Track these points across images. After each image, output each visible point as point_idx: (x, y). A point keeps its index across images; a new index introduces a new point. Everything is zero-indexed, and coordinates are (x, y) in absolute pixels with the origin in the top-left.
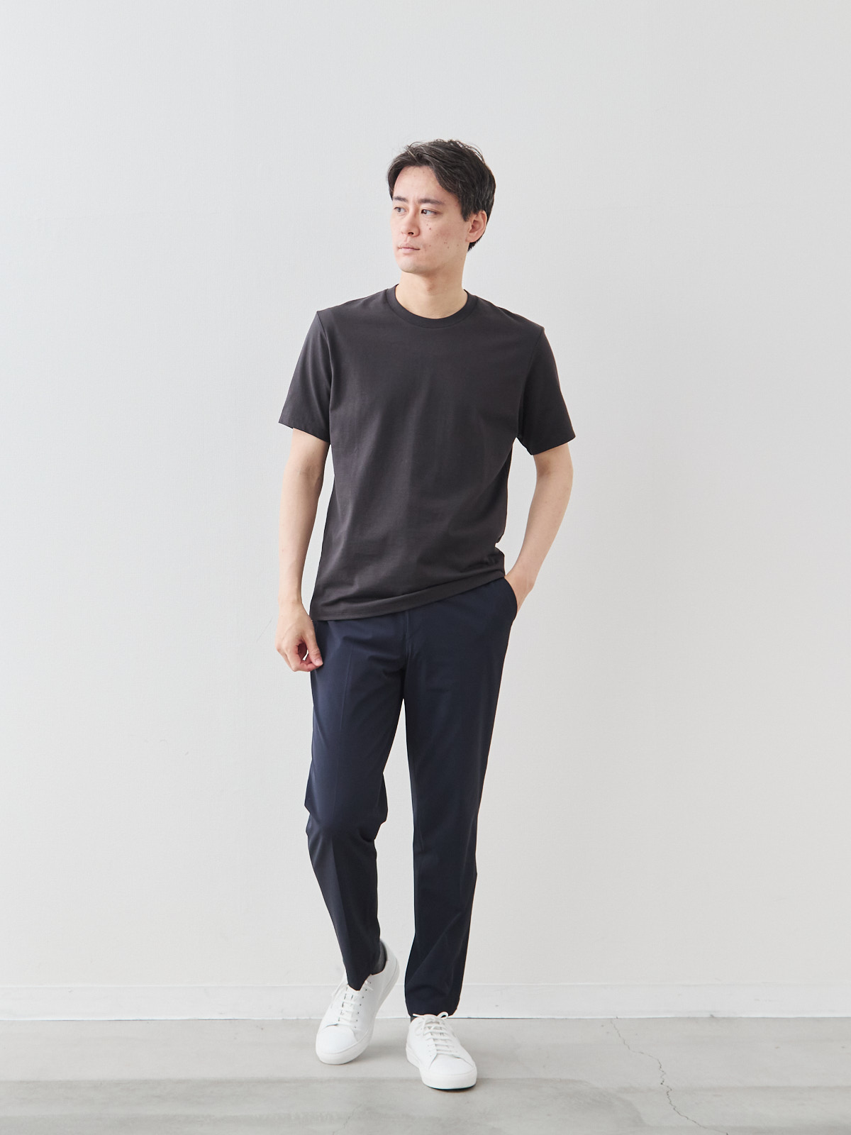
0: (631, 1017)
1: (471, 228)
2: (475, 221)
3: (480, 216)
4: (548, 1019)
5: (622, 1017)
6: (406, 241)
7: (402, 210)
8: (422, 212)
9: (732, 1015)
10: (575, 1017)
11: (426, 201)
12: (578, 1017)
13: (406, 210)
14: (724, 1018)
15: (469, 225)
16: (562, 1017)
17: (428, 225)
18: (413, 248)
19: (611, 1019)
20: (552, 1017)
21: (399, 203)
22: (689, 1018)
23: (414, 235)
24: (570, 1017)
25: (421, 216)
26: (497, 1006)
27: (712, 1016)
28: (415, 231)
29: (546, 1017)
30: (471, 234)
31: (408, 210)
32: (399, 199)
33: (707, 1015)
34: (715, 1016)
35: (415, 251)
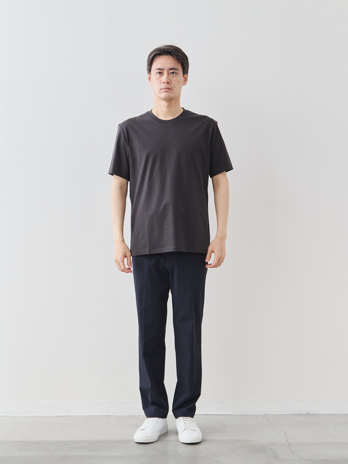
0: (274, 414)
1: (184, 80)
4: (239, 415)
5: (270, 414)
6: (166, 85)
8: (171, 74)
9: (315, 413)
10: (250, 414)
11: (172, 69)
12: (251, 414)
13: (163, 73)
14: (312, 414)
16: (245, 414)
17: (174, 79)
18: (168, 89)
19: (265, 415)
20: (240, 414)
21: (159, 71)
22: (298, 414)
26: (217, 409)
27: (307, 413)
29: (238, 414)
30: (184, 82)
31: (165, 73)
32: (160, 69)
33: (305, 413)
34: (309, 413)
35: (170, 90)
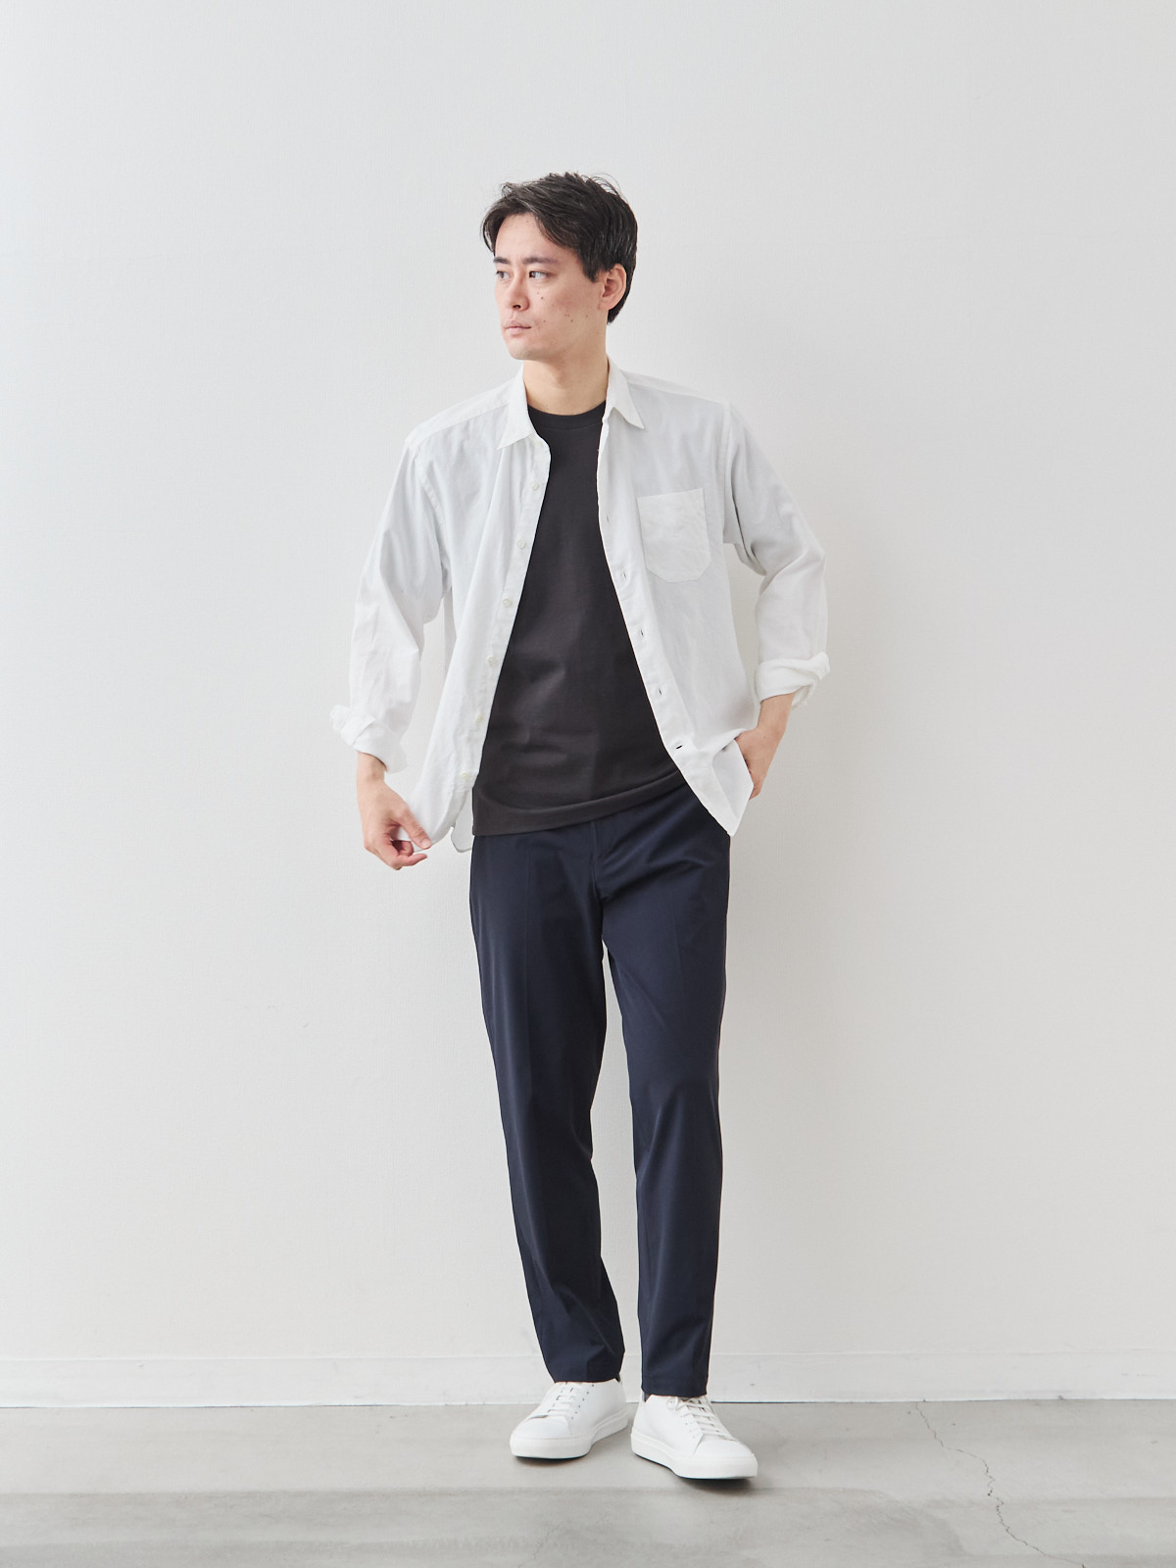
0: (946, 1400)
1: (604, 290)
2: (608, 280)
3: (616, 273)
4: (826, 1403)
5: (932, 1400)
6: (512, 317)
7: (506, 276)
8: (531, 276)
9: (1088, 1397)
10: (864, 1401)
11: (533, 260)
12: (869, 1401)
13: (511, 275)
14: (1077, 1400)
15: (600, 287)
16: (846, 1401)
17: (540, 293)
18: (521, 327)
19: (917, 1402)
20: (831, 1400)
21: (502, 267)
22: (1027, 1400)
23: (522, 308)
24: (857, 1401)
25: (529, 281)
27: (1061, 1399)
28: (520, 302)
30: (606, 299)
31: (513, 274)
32: (499, 260)
33: (1053, 1396)
34: (1065, 1397)
35: (526, 331)
